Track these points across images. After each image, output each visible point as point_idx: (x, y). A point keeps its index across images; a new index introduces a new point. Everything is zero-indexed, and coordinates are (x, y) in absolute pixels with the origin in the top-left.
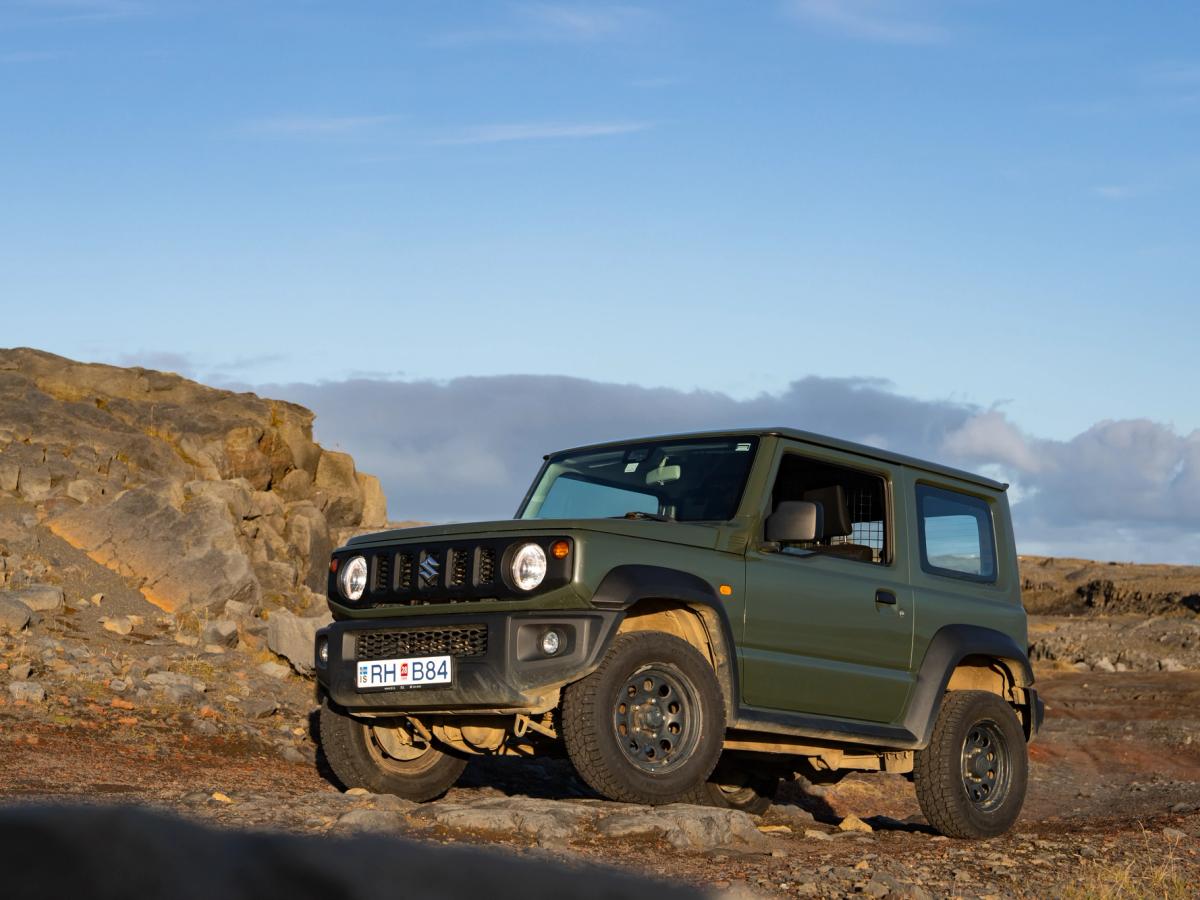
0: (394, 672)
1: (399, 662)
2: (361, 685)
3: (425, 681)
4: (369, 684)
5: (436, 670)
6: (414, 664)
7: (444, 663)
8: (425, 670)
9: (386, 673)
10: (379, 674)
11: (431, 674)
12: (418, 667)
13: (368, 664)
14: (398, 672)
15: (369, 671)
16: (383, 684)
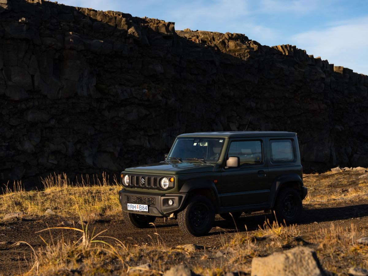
0: (135, 207)
1: (136, 205)
2: (128, 209)
3: (142, 210)
4: (130, 209)
5: (145, 208)
6: (140, 206)
7: (146, 207)
8: (142, 208)
9: (134, 207)
10: (132, 207)
11: (143, 209)
12: (140, 207)
13: (130, 204)
14: (136, 207)
15: (130, 206)
16: (133, 210)
